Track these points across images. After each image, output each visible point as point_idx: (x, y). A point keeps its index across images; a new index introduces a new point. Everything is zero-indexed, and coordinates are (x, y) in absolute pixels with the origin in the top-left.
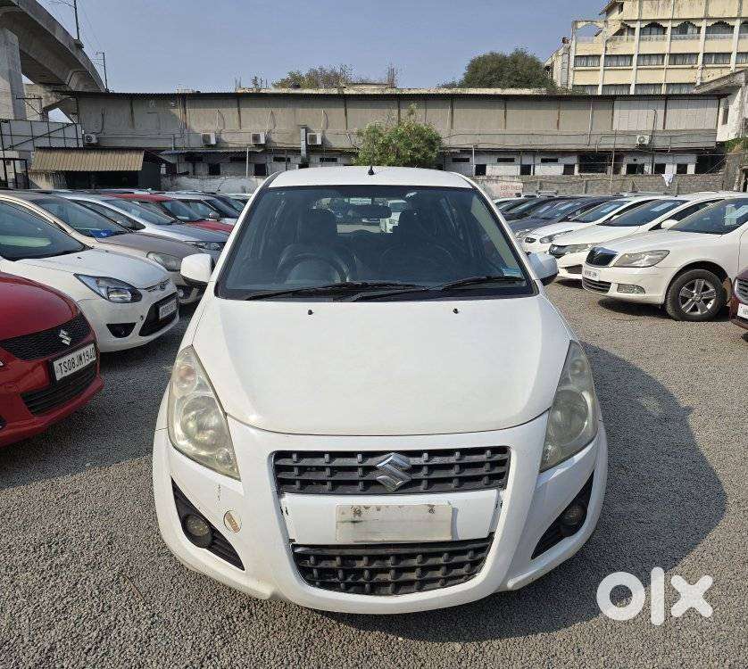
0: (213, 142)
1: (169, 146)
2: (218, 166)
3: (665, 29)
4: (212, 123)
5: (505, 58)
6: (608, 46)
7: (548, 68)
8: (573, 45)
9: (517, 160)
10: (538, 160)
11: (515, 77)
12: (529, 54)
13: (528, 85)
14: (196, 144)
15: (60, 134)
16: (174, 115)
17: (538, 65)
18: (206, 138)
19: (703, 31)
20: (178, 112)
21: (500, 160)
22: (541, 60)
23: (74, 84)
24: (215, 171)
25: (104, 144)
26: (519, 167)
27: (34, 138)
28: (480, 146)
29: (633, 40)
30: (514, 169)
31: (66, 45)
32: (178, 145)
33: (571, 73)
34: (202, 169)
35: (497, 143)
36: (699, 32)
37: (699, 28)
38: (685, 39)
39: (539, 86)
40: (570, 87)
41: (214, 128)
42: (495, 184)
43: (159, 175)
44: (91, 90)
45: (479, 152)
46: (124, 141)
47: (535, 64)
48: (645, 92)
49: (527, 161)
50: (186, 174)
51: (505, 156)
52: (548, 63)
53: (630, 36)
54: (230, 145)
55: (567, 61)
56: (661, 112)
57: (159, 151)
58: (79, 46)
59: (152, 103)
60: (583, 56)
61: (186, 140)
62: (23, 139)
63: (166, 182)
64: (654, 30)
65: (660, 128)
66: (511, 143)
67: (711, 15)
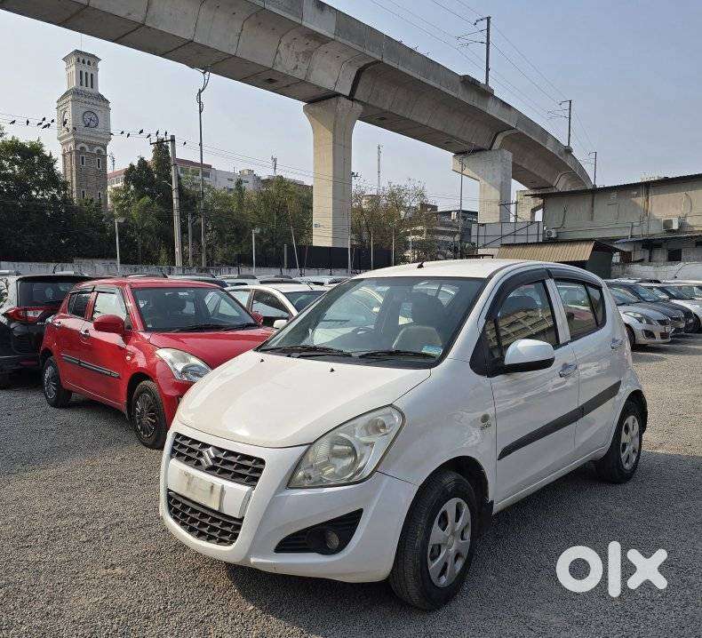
0: (675, 226)
1: (626, 234)
2: (679, 252)
4: (677, 209)
14: (655, 231)
15: (524, 232)
16: (636, 204)
18: (667, 224)
20: (640, 201)
23: (562, 185)
24: (675, 257)
25: (563, 237)
27: (502, 236)
31: (556, 152)
32: (635, 233)
34: (661, 255)
41: (679, 212)
43: (610, 264)
44: (579, 188)
46: (580, 233)
50: (641, 261)
54: (696, 229)
57: (613, 240)
58: (568, 151)
59: (614, 195)
61: (645, 227)
62: (494, 239)
63: (615, 270)
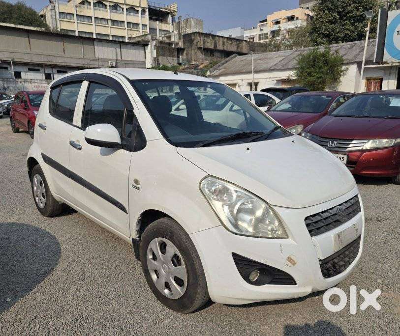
3: (106, 6)
5: (11, 6)
6: (78, 9)
7: (42, 16)
8: (57, 5)
9: (42, 70)
10: (55, 71)
11: (21, 19)
12: (28, 5)
13: (31, 24)
17: (35, 14)
19: (125, 10)
21: (30, 70)
22: (37, 11)
26: (44, 74)
28: (16, 60)
29: (90, 9)
30: (41, 76)
33: (58, 22)
35: (26, 59)
36: (123, 11)
37: (123, 9)
38: (116, 13)
39: (39, 26)
40: (59, 30)
42: (30, 84)
45: (16, 64)
47: (33, 13)
48: (102, 38)
49: (48, 71)
51: (34, 67)
52: (41, 13)
53: (89, 6)
55: (54, 14)
56: (118, 50)
60: (64, 13)
64: (101, 5)
65: (119, 58)
66: (36, 60)
67: (127, 3)
